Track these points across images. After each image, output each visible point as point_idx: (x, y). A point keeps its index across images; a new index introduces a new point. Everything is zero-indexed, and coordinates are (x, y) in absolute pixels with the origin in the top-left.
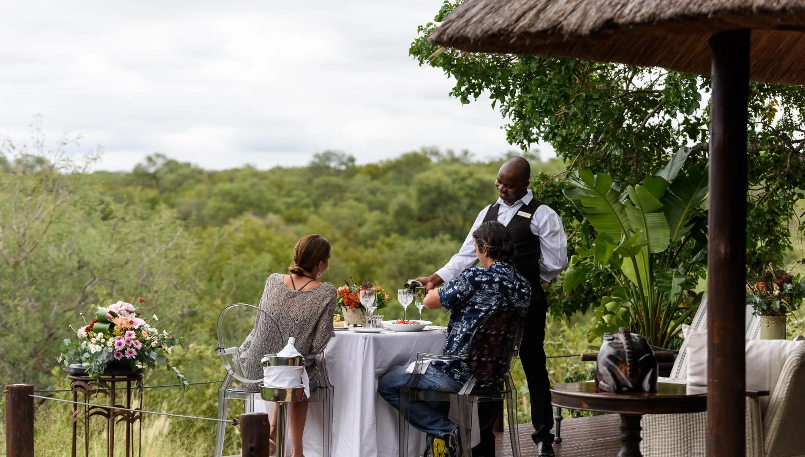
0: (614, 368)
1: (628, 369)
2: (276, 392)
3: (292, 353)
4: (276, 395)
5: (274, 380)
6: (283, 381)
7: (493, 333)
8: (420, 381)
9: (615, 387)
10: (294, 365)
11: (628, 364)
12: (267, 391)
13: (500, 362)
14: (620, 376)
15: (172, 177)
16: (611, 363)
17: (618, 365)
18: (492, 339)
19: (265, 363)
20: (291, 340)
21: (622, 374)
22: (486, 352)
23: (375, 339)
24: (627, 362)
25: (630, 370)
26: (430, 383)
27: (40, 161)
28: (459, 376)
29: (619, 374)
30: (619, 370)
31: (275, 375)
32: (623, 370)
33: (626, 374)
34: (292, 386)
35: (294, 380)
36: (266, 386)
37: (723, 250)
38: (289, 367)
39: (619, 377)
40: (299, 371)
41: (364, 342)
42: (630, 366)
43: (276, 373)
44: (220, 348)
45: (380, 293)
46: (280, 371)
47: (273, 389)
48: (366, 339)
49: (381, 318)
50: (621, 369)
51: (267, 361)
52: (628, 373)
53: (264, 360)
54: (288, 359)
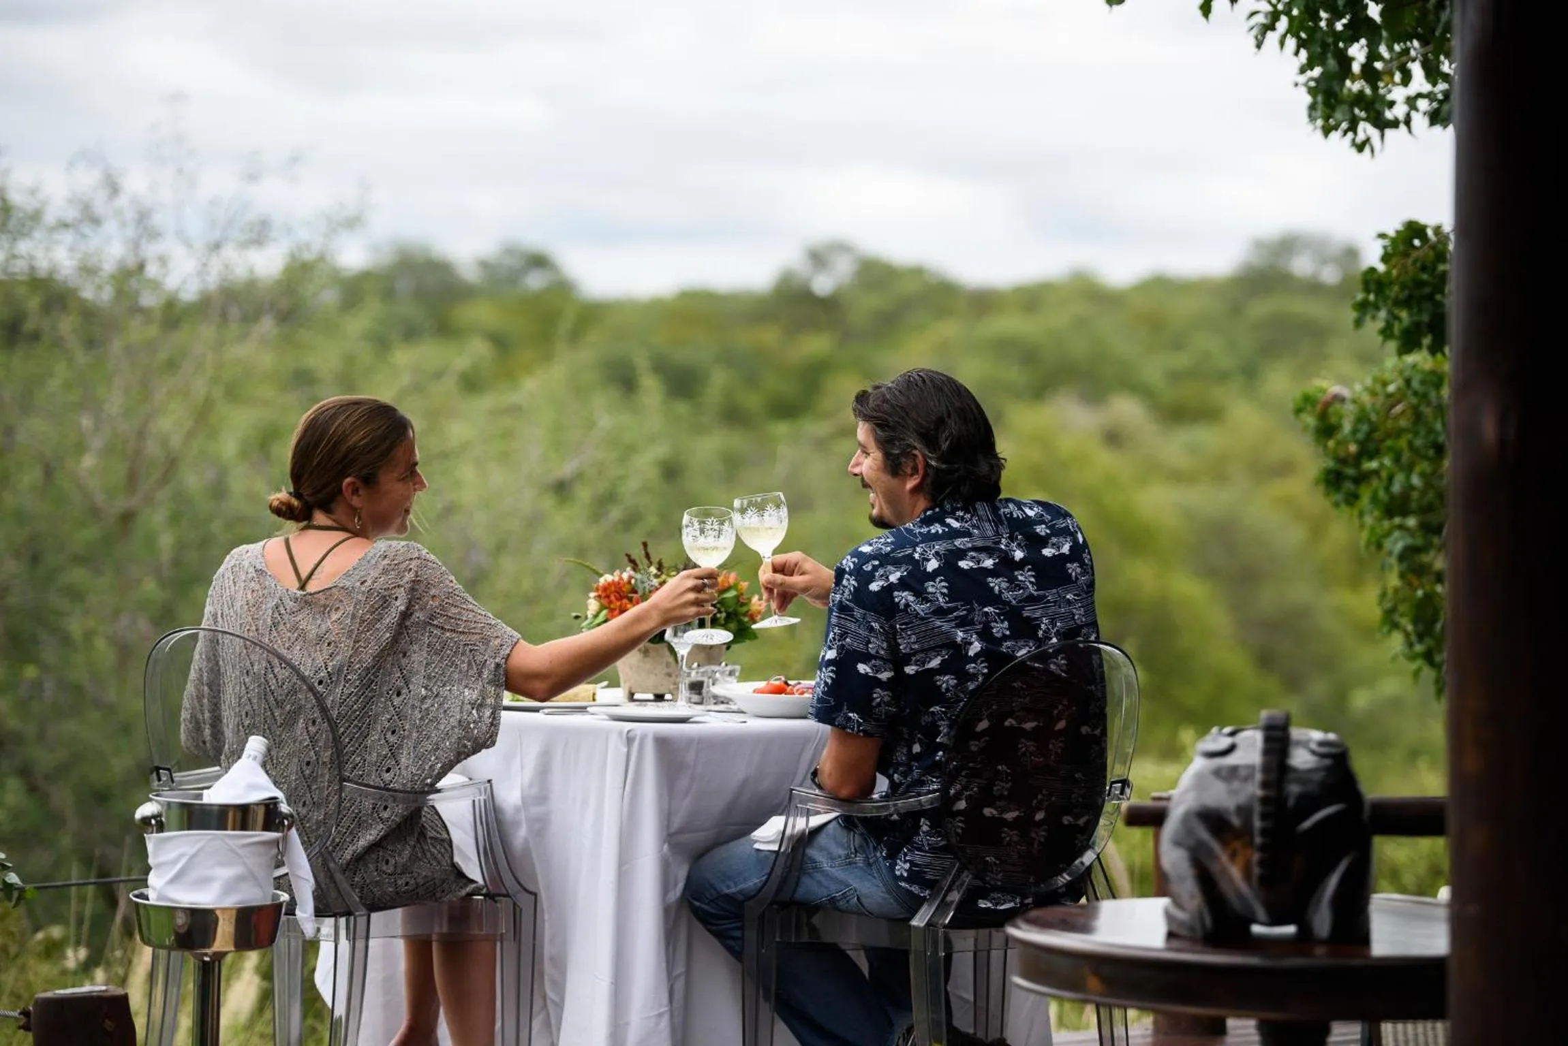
0: (1210, 852)
1: (1256, 857)
2: (181, 920)
3: (253, 787)
4: (182, 931)
5: (175, 880)
6: (205, 881)
7: (1029, 726)
8: (806, 880)
9: (1208, 920)
10: (244, 827)
11: (1258, 840)
12: (152, 913)
13: (1067, 820)
14: (1231, 880)
15: (871, 302)
16: (1204, 834)
17: (1225, 843)
18: (1026, 745)
19: (146, 821)
20: (256, 745)
21: (1235, 872)
22: (1001, 788)
23: (663, 743)
24: (1256, 833)
25: (1262, 863)
26: (833, 887)
27: (539, 261)
28: (907, 866)
29: (1224, 872)
30: (1224, 858)
31: (174, 862)
32: (1240, 859)
33: (1247, 875)
34: (233, 901)
35: (240, 879)
36: (153, 900)
37: (1489, 428)
38: (230, 838)
39: (1225, 887)
40: (261, 849)
41: (625, 750)
42: (1262, 848)
43: (182, 855)
44: (157, 769)
45: (732, 594)
46: (192, 851)
47: (171, 911)
48: (630, 740)
49: (731, 673)
50: (1233, 856)
51: (154, 817)
52: (1256, 871)
53: (147, 809)
54: (224, 809)
